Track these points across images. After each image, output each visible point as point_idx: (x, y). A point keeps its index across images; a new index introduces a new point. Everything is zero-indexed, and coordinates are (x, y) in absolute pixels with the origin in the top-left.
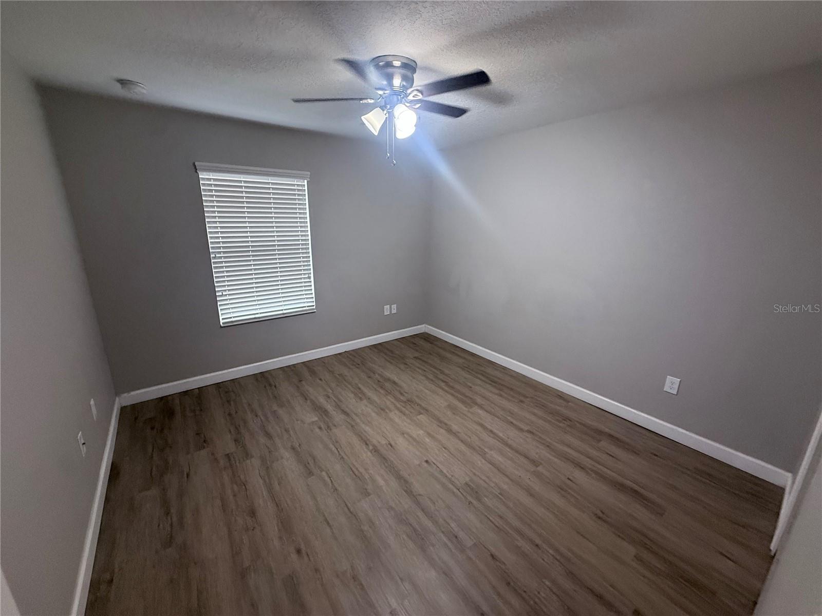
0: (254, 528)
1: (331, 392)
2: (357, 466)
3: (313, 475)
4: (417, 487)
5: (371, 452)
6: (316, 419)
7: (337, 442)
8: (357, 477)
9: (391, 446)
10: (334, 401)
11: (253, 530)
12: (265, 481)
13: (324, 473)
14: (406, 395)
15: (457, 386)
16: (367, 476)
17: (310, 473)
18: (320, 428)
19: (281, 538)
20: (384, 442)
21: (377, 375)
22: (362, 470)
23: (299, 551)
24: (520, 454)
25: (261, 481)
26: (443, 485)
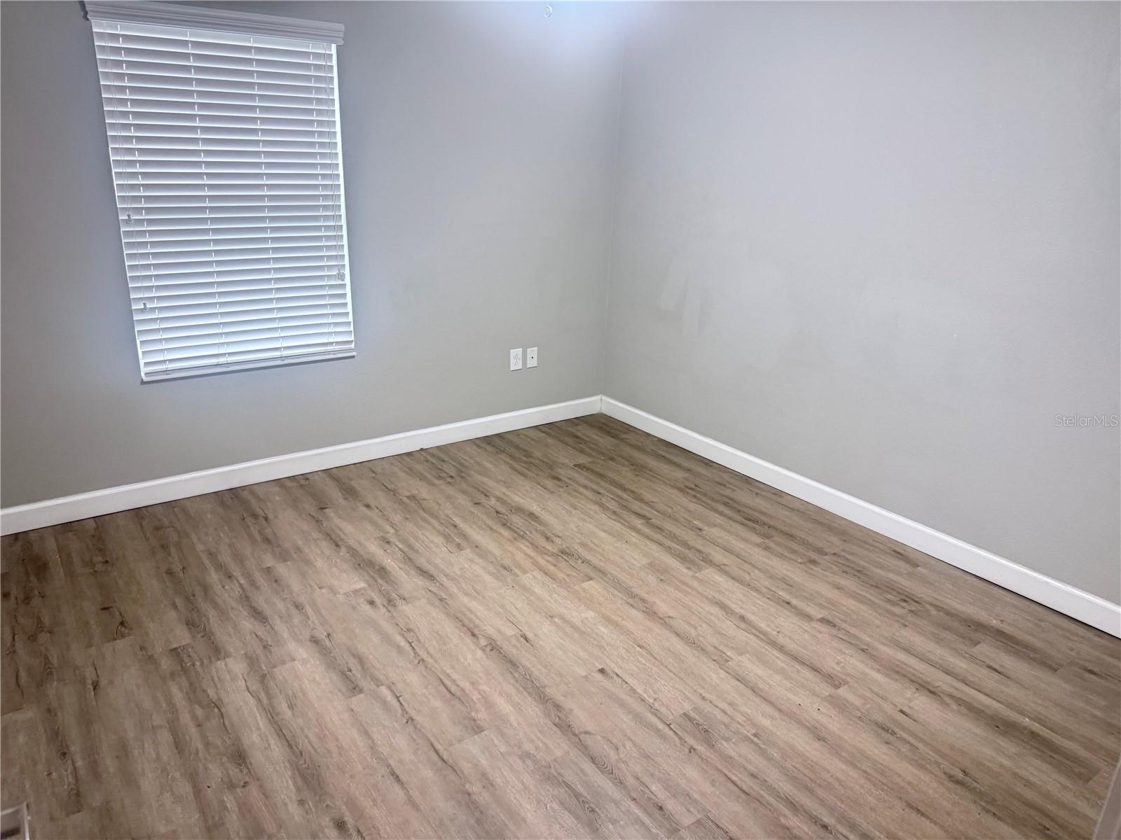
0: (245, 783)
1: (392, 531)
2: (455, 676)
3: (361, 691)
4: (581, 718)
5: (484, 650)
6: (362, 585)
7: (409, 630)
8: (453, 696)
9: (526, 639)
10: (400, 549)
11: (244, 786)
12: (259, 700)
13: (384, 691)
14: (558, 541)
15: (669, 526)
16: (475, 696)
17: (354, 689)
18: (372, 603)
19: (301, 802)
20: (510, 632)
21: (493, 499)
22: (465, 685)
23: (340, 825)
24: (803, 663)
25: (252, 701)
26: (638, 718)
